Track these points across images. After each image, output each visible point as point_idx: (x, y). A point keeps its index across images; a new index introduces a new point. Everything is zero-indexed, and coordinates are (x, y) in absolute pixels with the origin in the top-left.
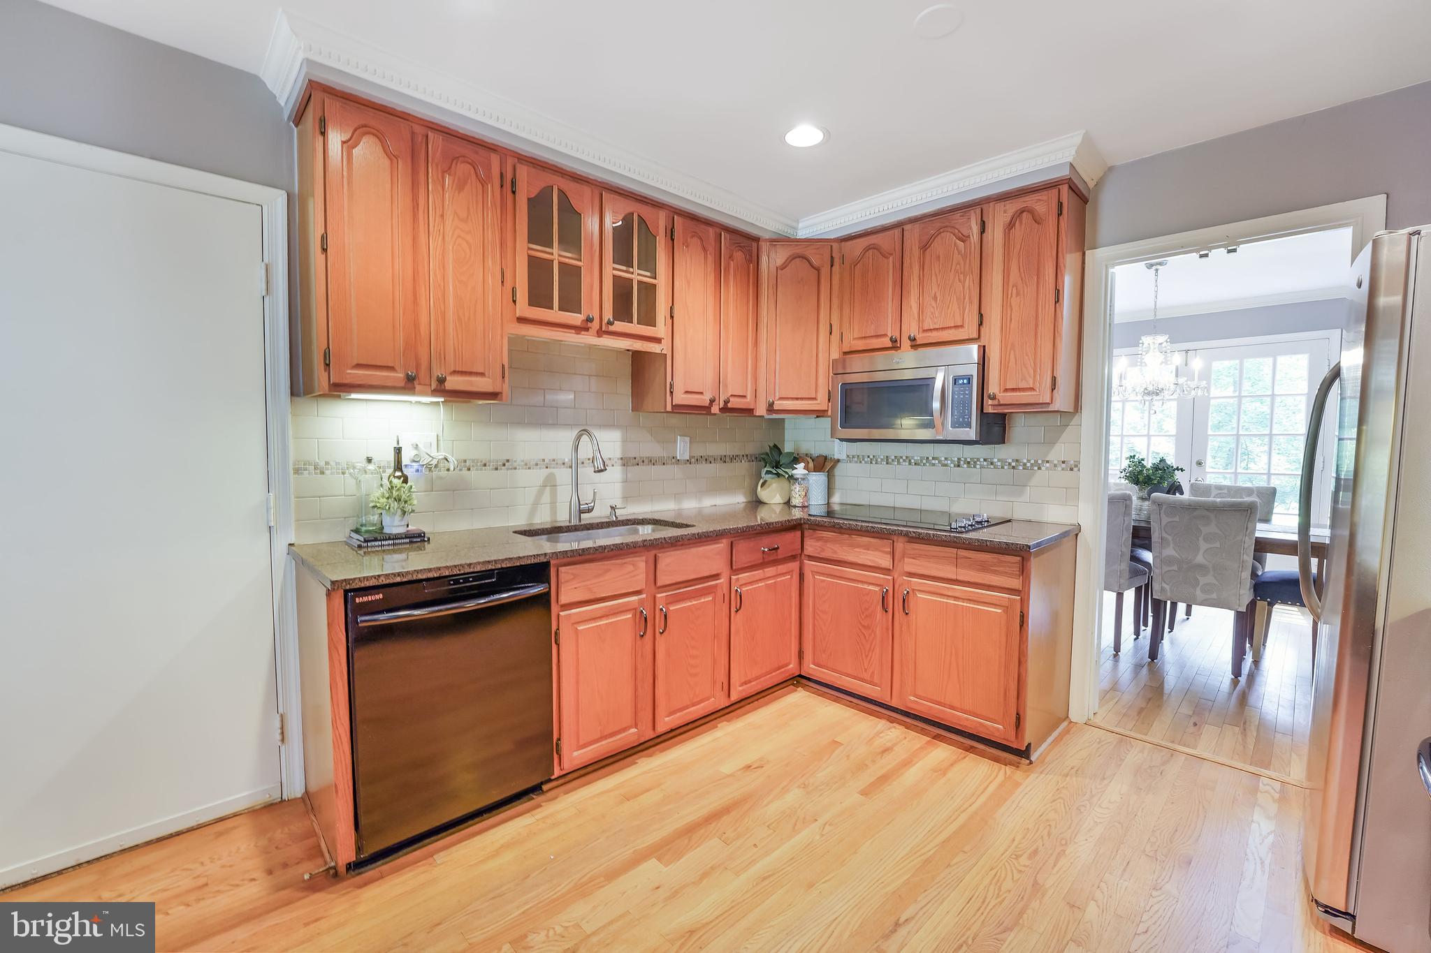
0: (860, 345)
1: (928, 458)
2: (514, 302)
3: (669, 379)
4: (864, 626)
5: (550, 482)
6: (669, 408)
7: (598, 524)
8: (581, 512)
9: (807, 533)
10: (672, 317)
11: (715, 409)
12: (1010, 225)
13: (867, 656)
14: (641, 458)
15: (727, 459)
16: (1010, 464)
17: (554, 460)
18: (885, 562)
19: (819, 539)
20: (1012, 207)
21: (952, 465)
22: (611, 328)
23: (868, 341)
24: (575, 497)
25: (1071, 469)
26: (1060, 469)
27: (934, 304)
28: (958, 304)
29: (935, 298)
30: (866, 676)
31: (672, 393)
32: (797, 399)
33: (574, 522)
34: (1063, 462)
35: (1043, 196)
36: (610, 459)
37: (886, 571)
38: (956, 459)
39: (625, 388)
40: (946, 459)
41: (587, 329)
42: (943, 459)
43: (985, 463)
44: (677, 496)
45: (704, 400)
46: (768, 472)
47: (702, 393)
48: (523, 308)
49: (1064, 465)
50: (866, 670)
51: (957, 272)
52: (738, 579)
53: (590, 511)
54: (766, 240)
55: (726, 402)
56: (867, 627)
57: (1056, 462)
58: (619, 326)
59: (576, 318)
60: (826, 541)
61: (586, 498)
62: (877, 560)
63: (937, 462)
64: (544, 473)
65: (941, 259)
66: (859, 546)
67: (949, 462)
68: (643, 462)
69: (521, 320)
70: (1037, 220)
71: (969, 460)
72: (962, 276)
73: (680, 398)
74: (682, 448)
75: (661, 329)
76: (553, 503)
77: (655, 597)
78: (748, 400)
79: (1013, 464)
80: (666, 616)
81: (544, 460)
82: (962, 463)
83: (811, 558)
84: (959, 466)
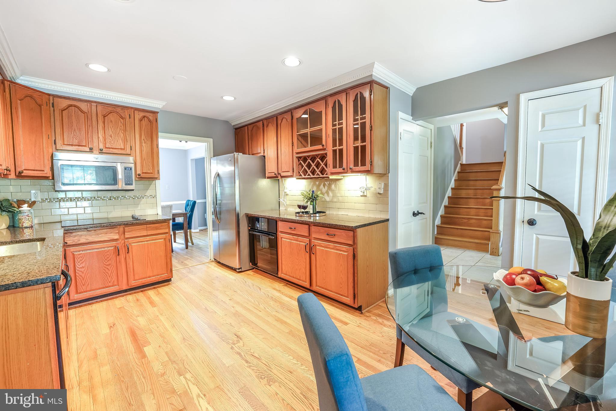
1: (95, 197)
4: (107, 265)
12: (141, 120)
13: (110, 276)
16: (132, 197)
18: (115, 237)
20: (142, 114)
21: (107, 199)
25: (154, 198)
26: (150, 198)
27: (111, 139)
28: (122, 141)
29: (111, 136)
30: (110, 284)
32: (34, 170)
34: (151, 196)
35: (151, 115)
37: (116, 240)
38: (109, 197)
40: (104, 197)
42: (103, 197)
43: (122, 198)
49: (151, 197)
50: (110, 282)
51: (121, 129)
54: (8, 81)
56: (109, 265)
57: (148, 196)
62: (110, 237)
63: (100, 199)
65: (113, 122)
66: (101, 234)
67: (106, 198)
70: (150, 121)
71: (115, 197)
72: (123, 131)
79: (134, 197)
82: (112, 198)
84: (110, 200)
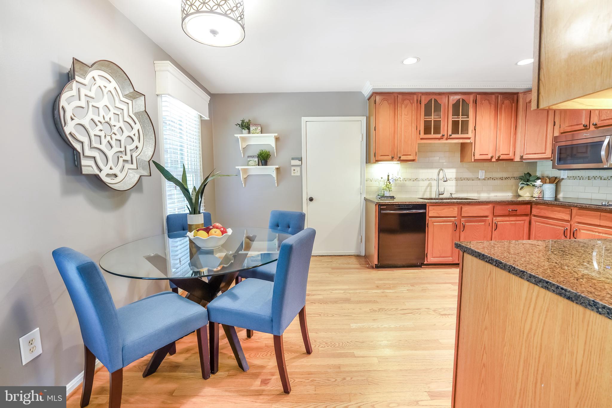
0: (569, 129)
2: (420, 134)
3: (473, 151)
5: (430, 185)
6: (473, 160)
7: (445, 198)
8: (439, 194)
9: (533, 206)
10: (475, 130)
11: (494, 160)
14: (463, 178)
15: (503, 179)
17: (431, 179)
18: (567, 217)
19: (538, 208)
22: (451, 137)
23: (573, 127)
24: (437, 190)
31: (474, 155)
32: (535, 154)
33: (437, 197)
36: (451, 178)
37: (567, 221)
39: (458, 154)
41: (443, 138)
44: (478, 192)
45: (489, 157)
46: (522, 184)
47: (487, 155)
48: (422, 135)
52: (496, 219)
53: (442, 194)
54: (522, 93)
55: (499, 157)
58: (454, 136)
59: (439, 136)
60: (542, 209)
61: (442, 190)
62: (563, 217)
64: (428, 182)
66: (555, 211)
68: (464, 179)
69: (422, 139)
73: (477, 157)
74: (481, 174)
75: (470, 134)
76: (431, 191)
77: (461, 219)
78: (510, 156)
80: (464, 226)
81: (428, 179)
83: (535, 216)
